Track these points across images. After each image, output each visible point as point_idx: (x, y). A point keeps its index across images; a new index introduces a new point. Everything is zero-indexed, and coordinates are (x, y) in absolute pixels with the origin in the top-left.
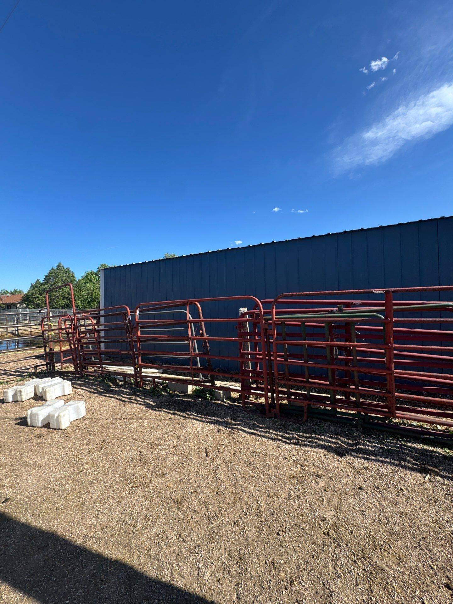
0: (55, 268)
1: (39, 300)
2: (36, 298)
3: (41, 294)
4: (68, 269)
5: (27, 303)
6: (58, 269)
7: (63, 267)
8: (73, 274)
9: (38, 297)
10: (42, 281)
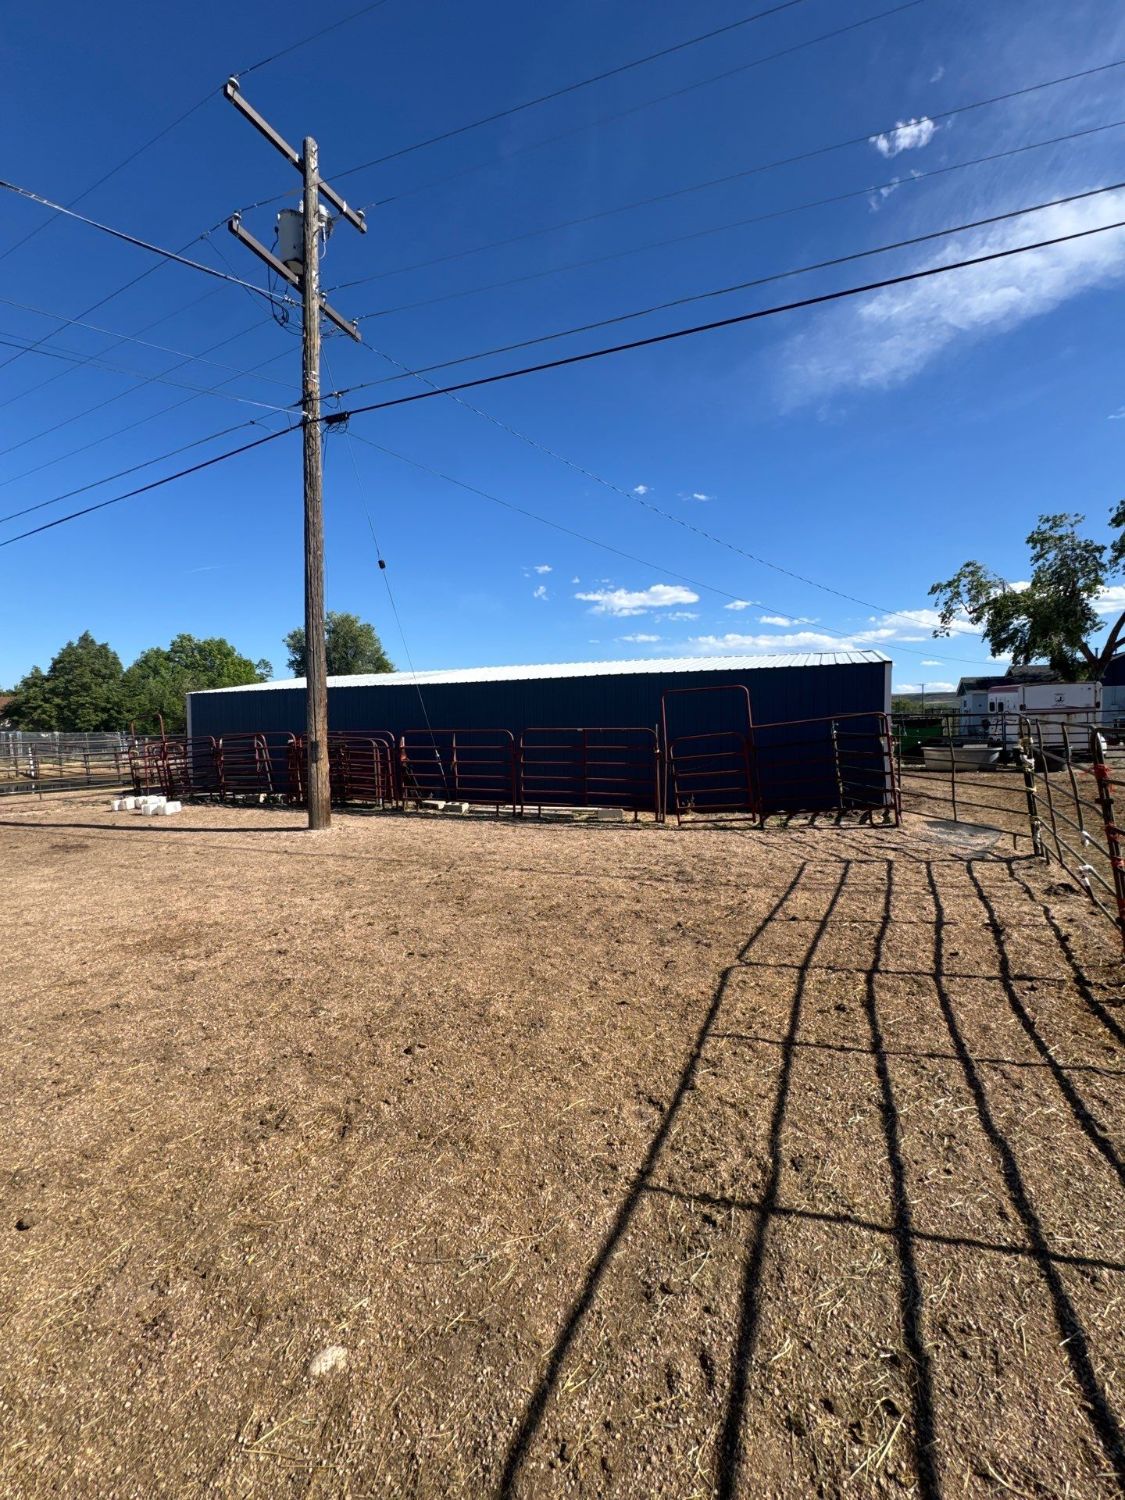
0: (76, 643)
1: (44, 712)
2: (35, 709)
3: (46, 700)
4: (104, 647)
5: (15, 718)
6: (81, 647)
7: (92, 642)
8: (115, 658)
9: (40, 706)
10: (45, 672)
